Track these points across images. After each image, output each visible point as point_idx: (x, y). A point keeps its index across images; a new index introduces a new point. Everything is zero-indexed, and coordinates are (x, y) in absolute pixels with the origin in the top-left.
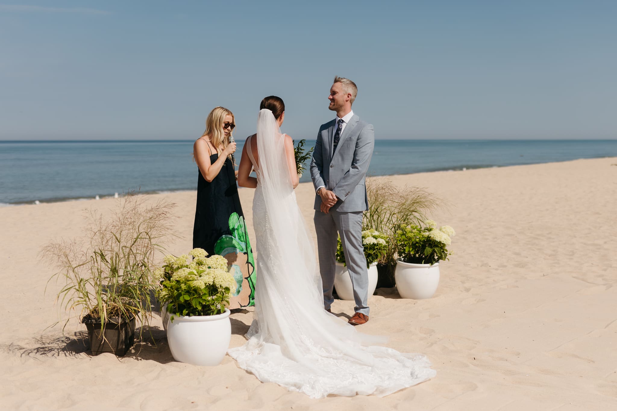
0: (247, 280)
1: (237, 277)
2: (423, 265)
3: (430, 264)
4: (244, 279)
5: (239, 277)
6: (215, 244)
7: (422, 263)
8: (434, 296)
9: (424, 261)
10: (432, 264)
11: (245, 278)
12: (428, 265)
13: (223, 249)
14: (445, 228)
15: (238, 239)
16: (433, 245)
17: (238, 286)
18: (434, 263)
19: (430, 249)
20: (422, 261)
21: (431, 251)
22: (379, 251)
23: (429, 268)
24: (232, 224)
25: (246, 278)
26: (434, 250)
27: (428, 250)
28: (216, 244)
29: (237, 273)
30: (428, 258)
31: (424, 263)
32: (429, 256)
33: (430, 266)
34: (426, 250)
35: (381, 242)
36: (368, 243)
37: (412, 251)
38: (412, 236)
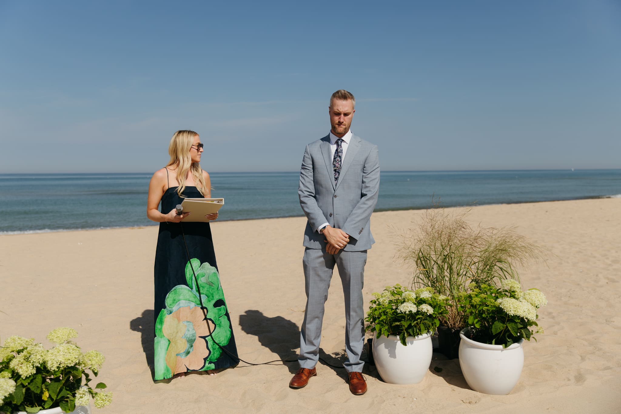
0: (204, 340)
1: (188, 336)
2: (493, 346)
3: (504, 345)
4: (198, 338)
5: (191, 336)
6: (167, 295)
7: (491, 343)
8: (517, 389)
9: (494, 340)
10: (506, 346)
11: (200, 337)
12: (501, 347)
13: (176, 301)
15: (195, 291)
16: (507, 318)
17: (187, 346)
18: (510, 345)
19: (502, 324)
20: (493, 340)
21: (502, 328)
22: (425, 321)
23: (502, 351)
24: (189, 272)
25: (203, 338)
26: (507, 327)
27: (497, 326)
28: (169, 295)
29: (188, 331)
30: (501, 336)
31: (495, 342)
32: (502, 334)
33: (503, 348)
34: (495, 326)
35: (425, 310)
36: (402, 312)
37: (476, 323)
38: (477, 303)
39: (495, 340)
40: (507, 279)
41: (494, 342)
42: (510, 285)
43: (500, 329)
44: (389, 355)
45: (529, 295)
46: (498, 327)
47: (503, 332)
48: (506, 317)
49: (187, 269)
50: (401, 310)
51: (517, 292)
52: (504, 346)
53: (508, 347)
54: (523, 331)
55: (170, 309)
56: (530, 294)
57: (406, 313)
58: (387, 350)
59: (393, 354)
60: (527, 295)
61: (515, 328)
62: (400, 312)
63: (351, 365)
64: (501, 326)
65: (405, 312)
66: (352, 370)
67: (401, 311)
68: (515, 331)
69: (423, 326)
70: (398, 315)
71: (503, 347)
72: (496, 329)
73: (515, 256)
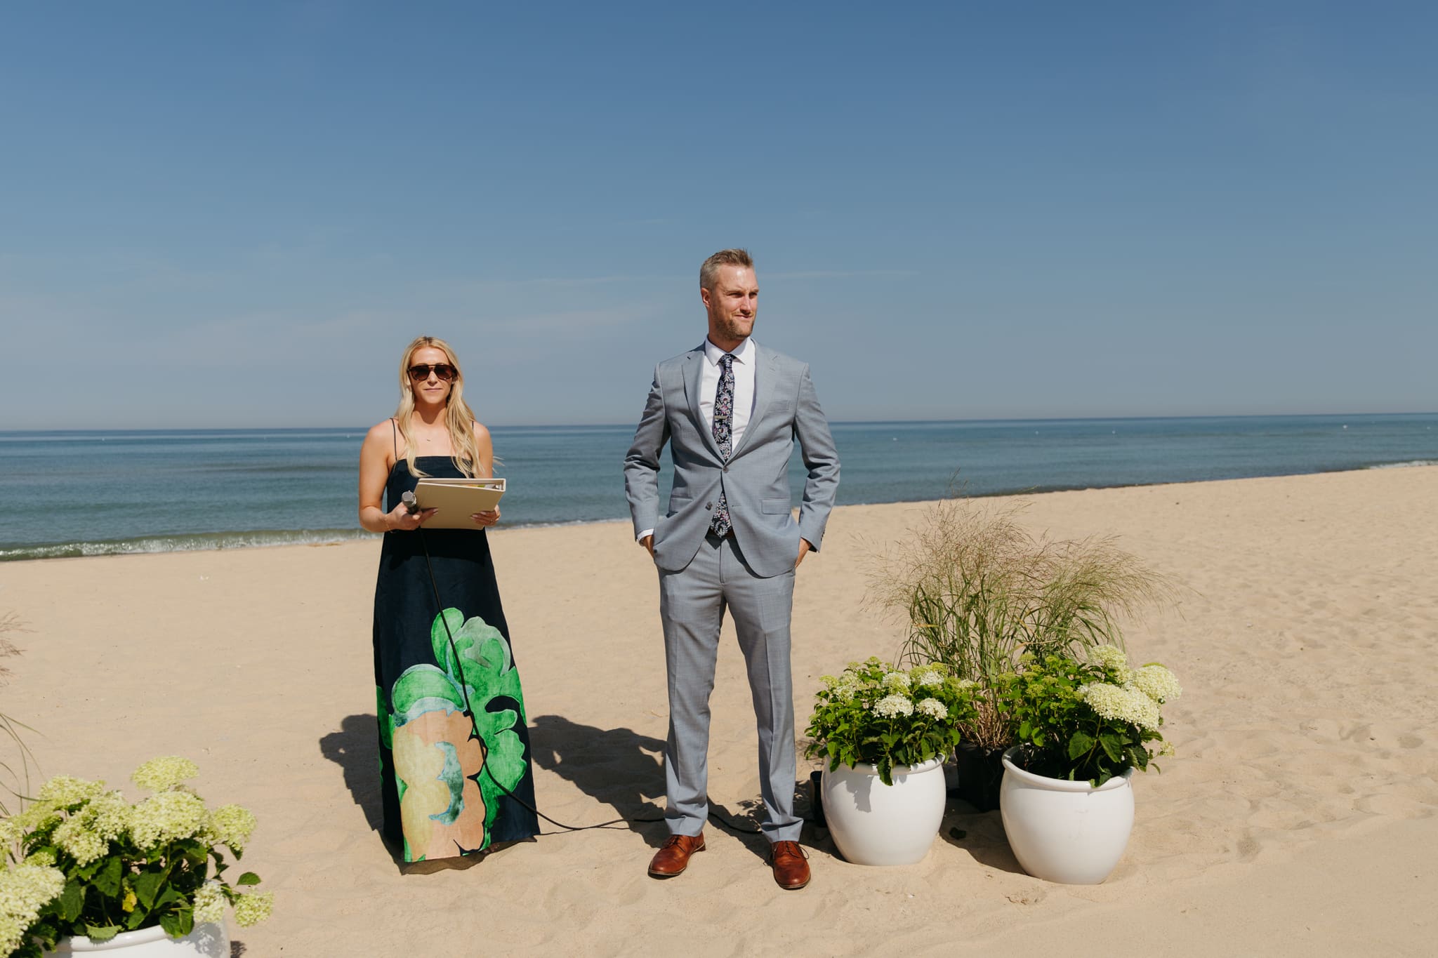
0: (476, 783)
1: (451, 775)
2: (1071, 783)
3: (1093, 781)
4: (466, 780)
5: (455, 775)
6: (394, 686)
7: (1067, 778)
8: (1122, 870)
9: (1073, 771)
10: (1098, 784)
11: (468, 777)
12: (1086, 784)
13: (413, 699)
14: (1144, 675)
15: (453, 677)
16: (1099, 726)
17: (451, 798)
18: (1106, 781)
19: (1088, 738)
20: (1070, 771)
21: (1088, 746)
22: (931, 734)
23: (1089, 792)
24: (440, 637)
25: (474, 778)
26: (1099, 743)
27: (1080, 741)
28: (397, 685)
29: (451, 764)
30: (1086, 763)
31: (1075, 775)
32: (1089, 758)
33: (1092, 787)
34: (1074, 743)
35: (930, 711)
36: (883, 715)
37: (1036, 736)
38: (1037, 694)
39: (1075, 772)
40: (1098, 644)
41: (1072, 774)
42: (1105, 657)
43: (1084, 747)
44: (856, 804)
45: (1145, 677)
46: (1081, 743)
47: (1090, 755)
48: (1098, 723)
49: (434, 630)
50: (881, 711)
51: (1119, 670)
52: (1094, 783)
53: (1101, 784)
54: (1131, 751)
55: (402, 714)
56: (1146, 675)
57: (891, 717)
58: (852, 795)
59: (863, 803)
60: (1139, 676)
61: (1116, 746)
62: (879, 716)
63: (775, 827)
64: (1088, 743)
65: (889, 716)
66: (779, 837)
67: (880, 714)
68: (1115, 751)
69: (926, 744)
70: (874, 722)
71: (1091, 784)
72: (1076, 747)
73: (1115, 596)
